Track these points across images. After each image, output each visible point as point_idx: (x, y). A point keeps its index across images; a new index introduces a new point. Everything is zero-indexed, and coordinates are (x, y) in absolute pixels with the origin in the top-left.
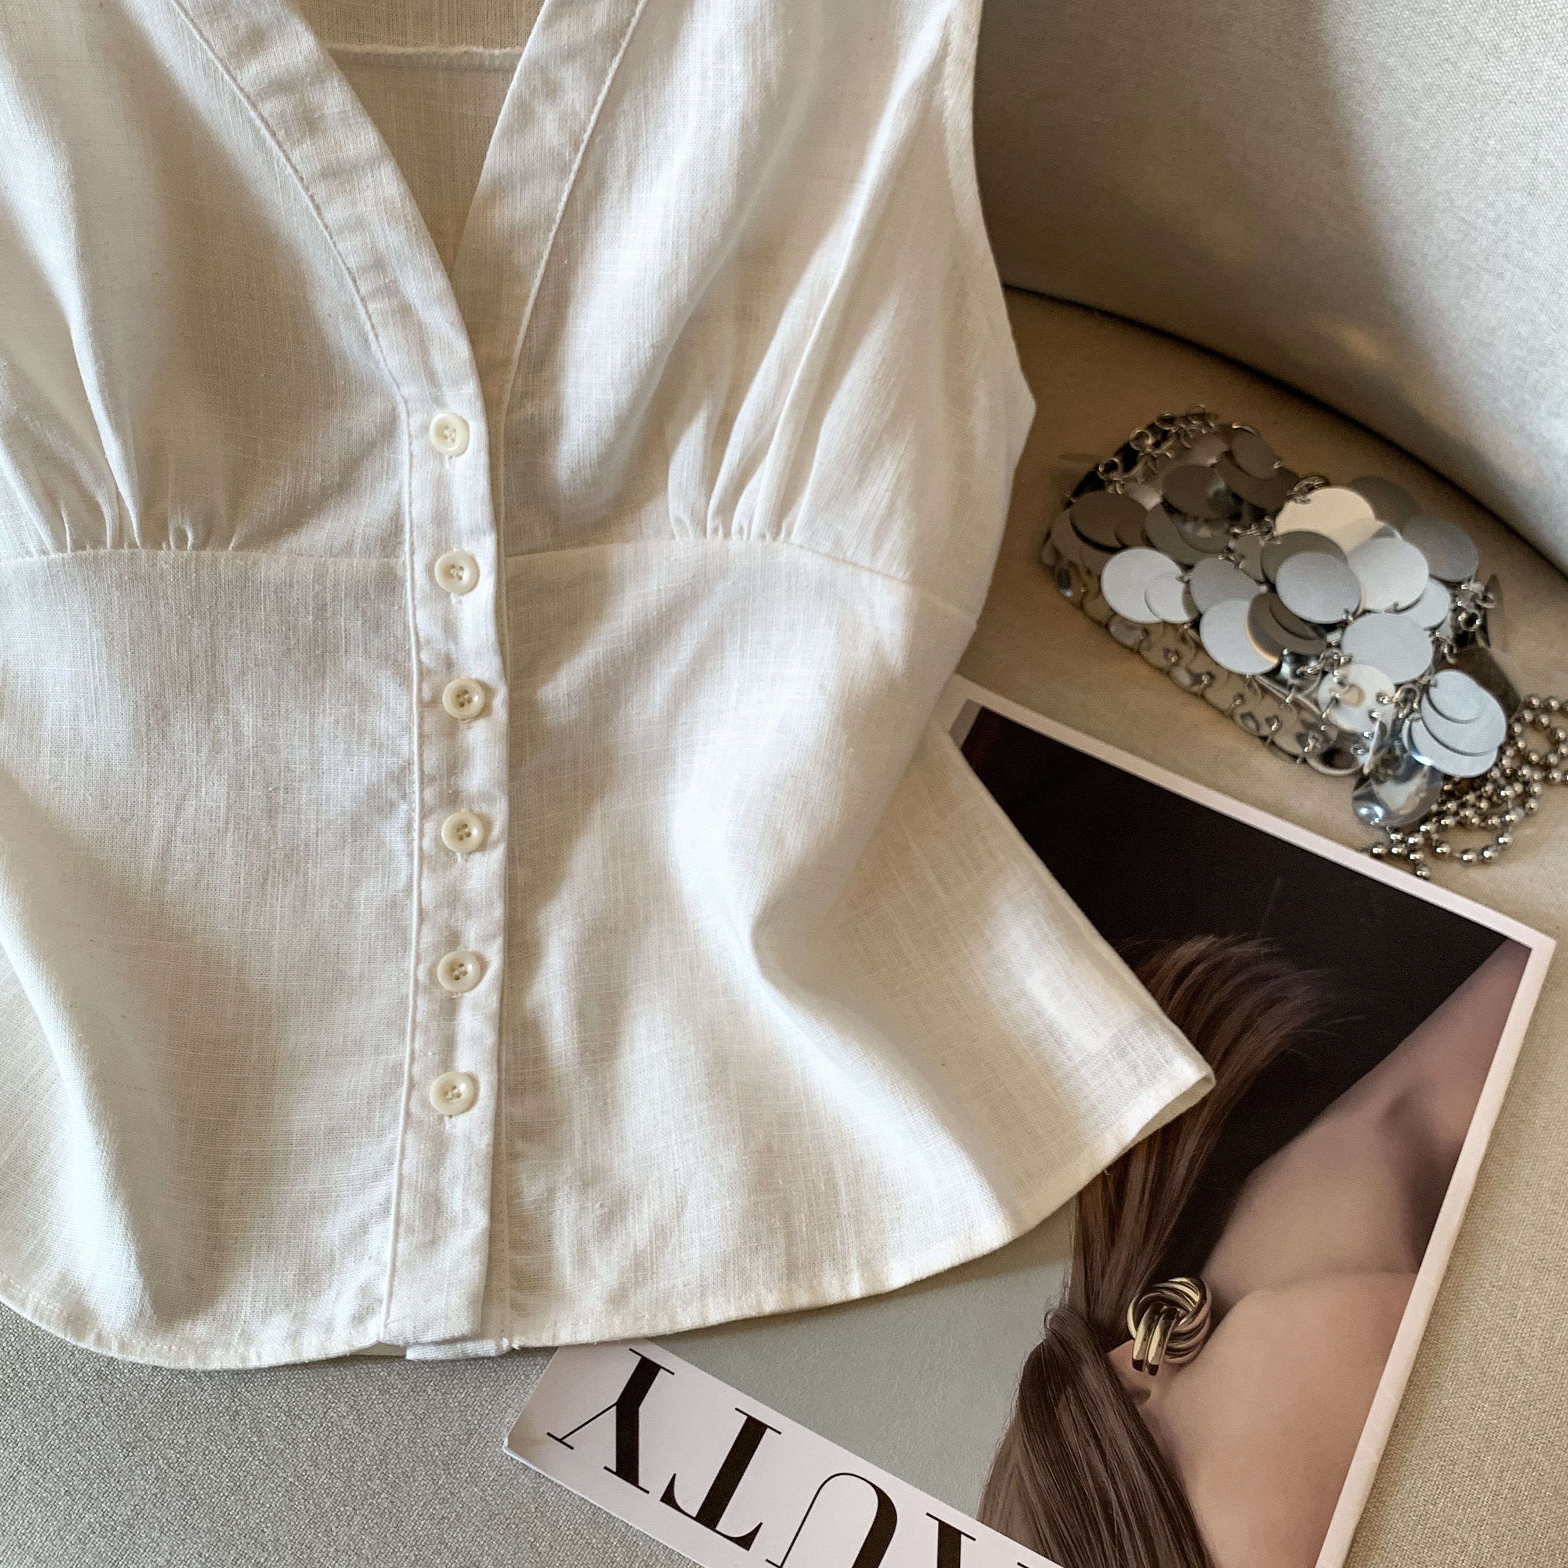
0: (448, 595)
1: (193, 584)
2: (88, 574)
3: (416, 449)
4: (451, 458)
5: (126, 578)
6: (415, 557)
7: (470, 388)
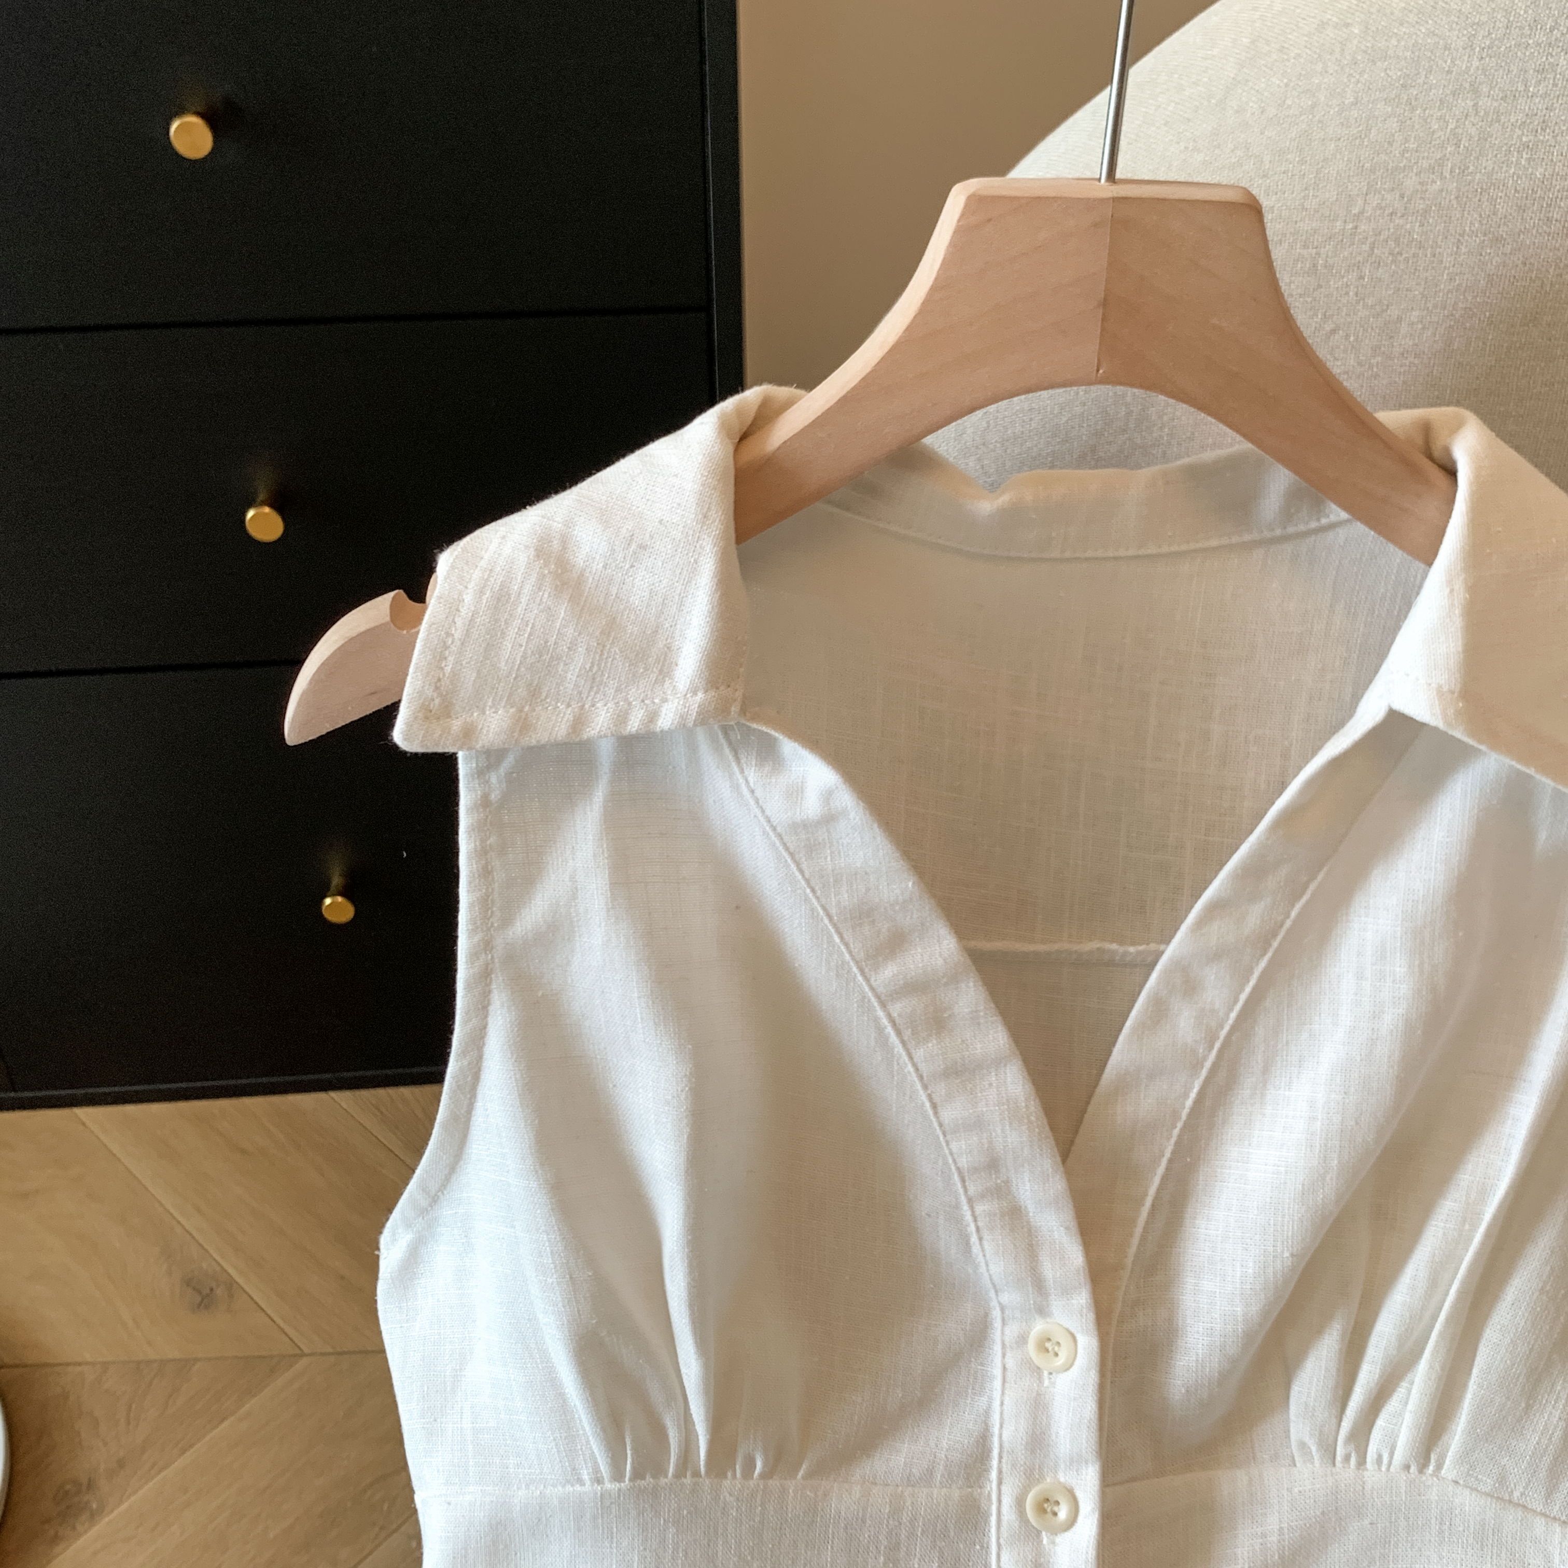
0: (1039, 1533)
1: (757, 1519)
2: (644, 1507)
3: (1011, 1363)
4: (1051, 1374)
5: (685, 1512)
6: (1004, 1488)
7: (1082, 1299)
